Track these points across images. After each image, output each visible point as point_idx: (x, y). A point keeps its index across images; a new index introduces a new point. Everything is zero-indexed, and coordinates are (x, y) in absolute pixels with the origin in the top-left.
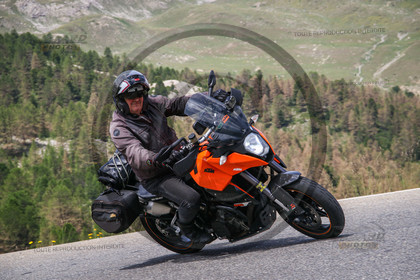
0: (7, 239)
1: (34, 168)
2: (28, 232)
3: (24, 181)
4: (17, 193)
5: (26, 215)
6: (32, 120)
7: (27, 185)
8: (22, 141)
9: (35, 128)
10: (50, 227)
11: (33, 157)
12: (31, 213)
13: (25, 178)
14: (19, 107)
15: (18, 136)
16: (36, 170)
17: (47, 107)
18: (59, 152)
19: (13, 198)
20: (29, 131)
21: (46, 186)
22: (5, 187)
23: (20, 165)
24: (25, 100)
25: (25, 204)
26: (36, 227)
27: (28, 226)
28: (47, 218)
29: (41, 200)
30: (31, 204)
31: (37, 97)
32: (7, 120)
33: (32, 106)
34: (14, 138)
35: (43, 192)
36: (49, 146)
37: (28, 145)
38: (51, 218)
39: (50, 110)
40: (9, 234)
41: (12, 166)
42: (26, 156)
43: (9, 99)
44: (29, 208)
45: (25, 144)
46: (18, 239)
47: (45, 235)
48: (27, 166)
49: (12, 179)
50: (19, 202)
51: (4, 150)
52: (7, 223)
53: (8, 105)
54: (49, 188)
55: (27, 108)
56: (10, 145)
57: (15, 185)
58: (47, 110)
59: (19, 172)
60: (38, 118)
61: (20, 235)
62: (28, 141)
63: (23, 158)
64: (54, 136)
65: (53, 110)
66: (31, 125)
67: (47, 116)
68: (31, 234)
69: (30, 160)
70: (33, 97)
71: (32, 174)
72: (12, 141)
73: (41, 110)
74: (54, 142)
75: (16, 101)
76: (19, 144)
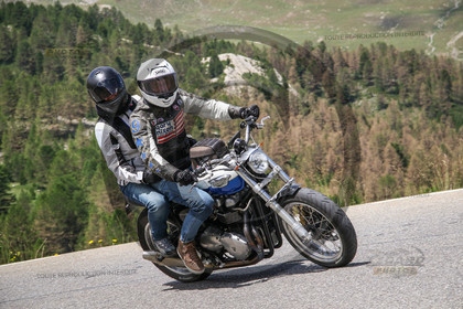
0: (54, 226)
2: (76, 218)
3: (71, 164)
4: (64, 177)
6: (79, 98)
7: (75, 169)
8: (68, 121)
9: (82, 107)
11: (80, 139)
12: (79, 199)
15: (63, 116)
16: (84, 152)
19: (60, 183)
20: (76, 110)
22: (52, 171)
23: (67, 147)
25: (72, 189)
26: (84, 214)
27: (76, 213)
28: (96, 203)
29: (89, 184)
30: (78, 189)
31: (83, 74)
33: (78, 84)
34: (59, 118)
35: (91, 176)
37: (75, 126)
38: (100, 204)
40: (56, 220)
41: (58, 148)
42: (73, 137)
43: (54, 76)
44: (76, 193)
45: (71, 125)
46: (66, 226)
47: (95, 222)
48: (74, 148)
49: (59, 162)
50: (66, 186)
51: (49, 132)
52: (55, 209)
53: (52, 82)
56: (56, 126)
57: (62, 169)
59: (65, 154)
61: (68, 222)
62: (75, 121)
63: (70, 140)
68: (79, 221)
69: (77, 142)
70: (79, 74)
72: (57, 122)
75: (61, 78)
76: (65, 124)
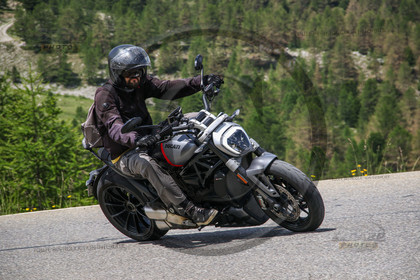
1: (282, 82)
5: (271, 134)
10: (297, 149)
13: (271, 93)
14: (269, 12)
17: (300, 12)
18: (310, 65)
21: (295, 103)
24: (276, 4)
32: (255, 26)
36: (299, 58)
39: (303, 16)
54: (298, 105)
55: (277, 13)
58: (300, 16)
60: (289, 26)
64: (306, 47)
65: (307, 16)
66: (282, 32)
67: (300, 23)
71: (279, 89)
73: (292, 16)
74: (305, 54)
